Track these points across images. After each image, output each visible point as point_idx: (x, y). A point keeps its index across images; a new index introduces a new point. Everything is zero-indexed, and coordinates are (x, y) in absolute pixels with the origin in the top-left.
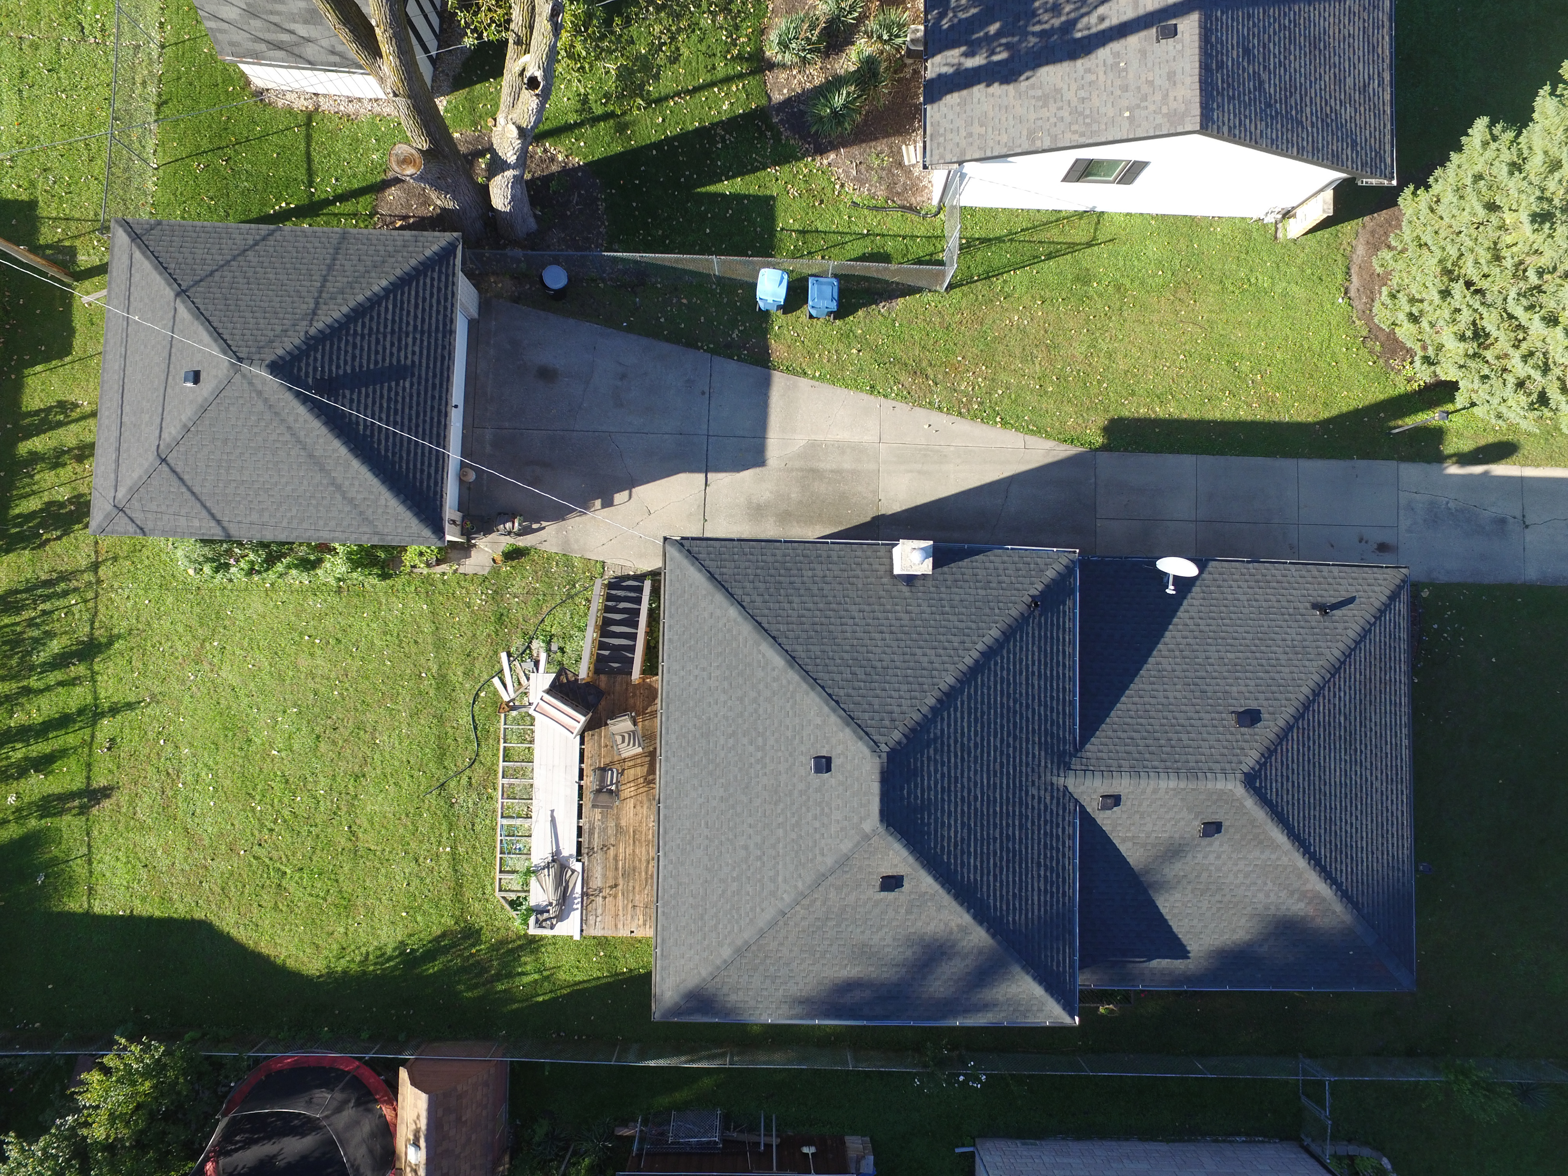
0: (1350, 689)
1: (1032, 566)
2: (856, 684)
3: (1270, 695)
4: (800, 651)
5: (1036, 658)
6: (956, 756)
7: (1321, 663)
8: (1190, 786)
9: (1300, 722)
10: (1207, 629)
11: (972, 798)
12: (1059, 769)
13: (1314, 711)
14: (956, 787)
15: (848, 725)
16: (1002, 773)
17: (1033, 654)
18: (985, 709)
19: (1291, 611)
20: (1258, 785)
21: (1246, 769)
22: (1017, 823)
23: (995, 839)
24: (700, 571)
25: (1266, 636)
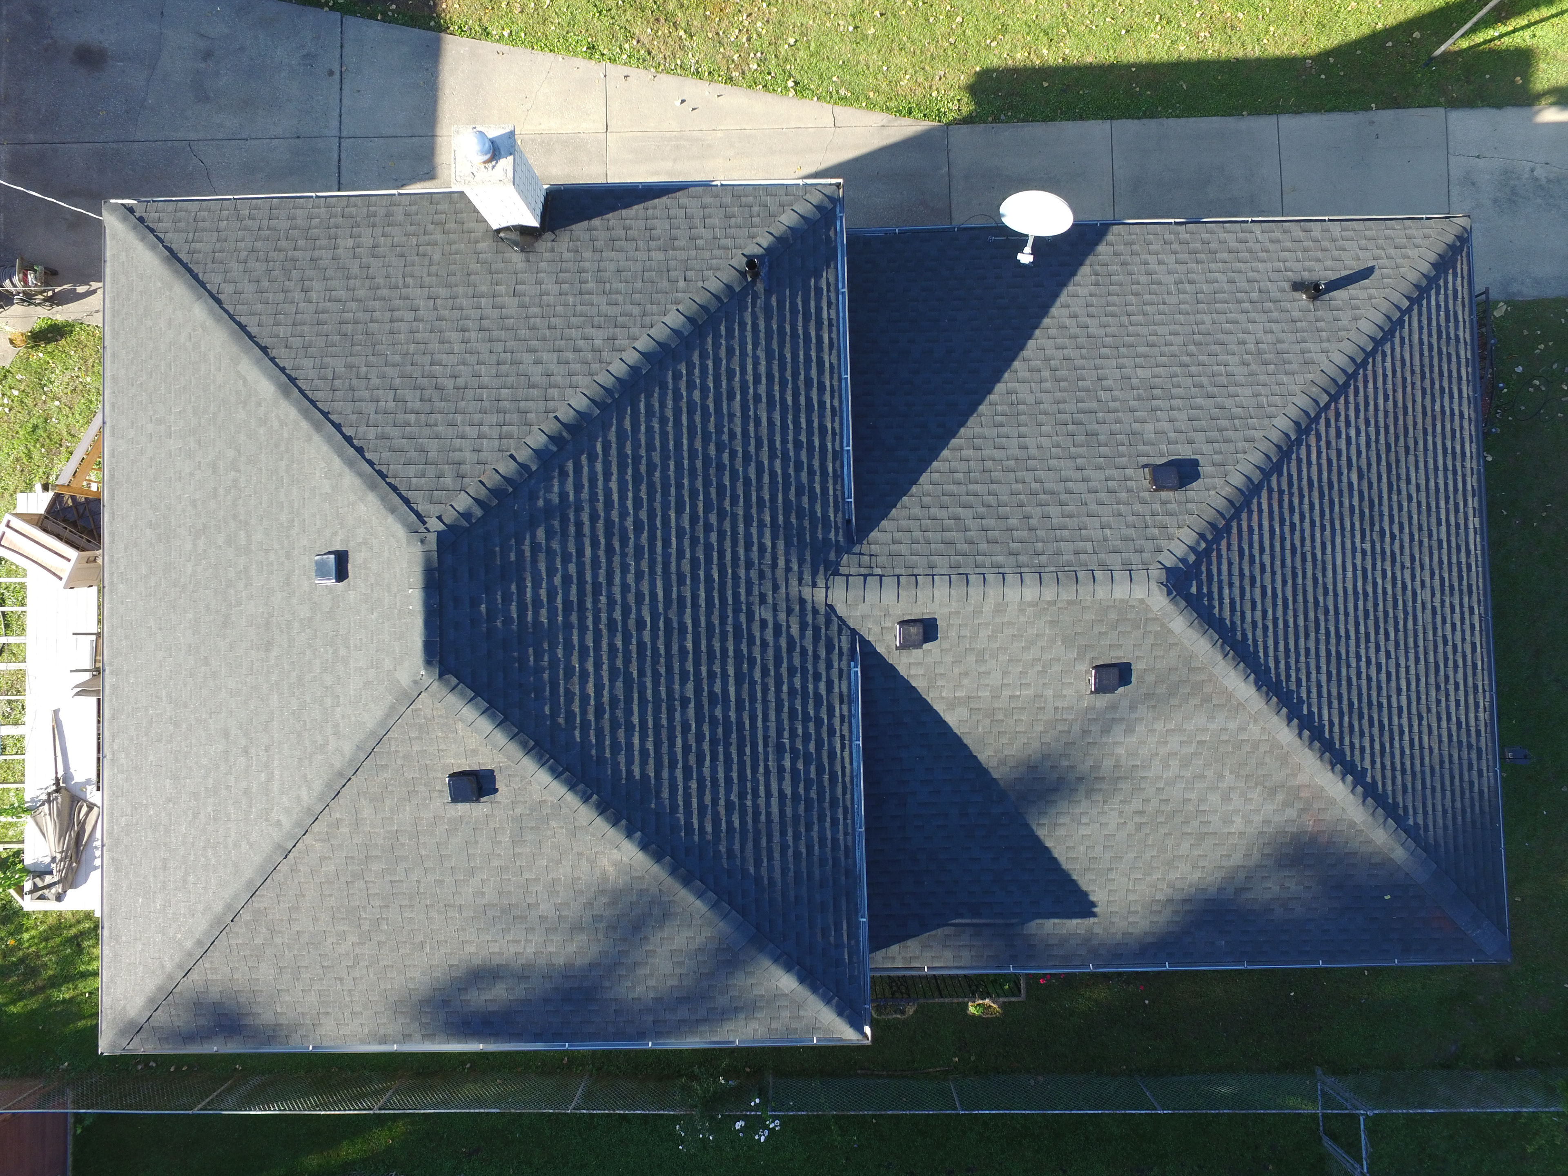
0: (1367, 423)
1: (755, 209)
2: (401, 417)
3: (1215, 434)
4: (307, 370)
5: (762, 369)
6: (595, 544)
7: (1310, 377)
8: (1064, 596)
9: (1274, 479)
10: (1101, 332)
11: (632, 623)
12: (814, 574)
13: (1299, 460)
14: (596, 602)
15: (373, 487)
16: (695, 578)
17: (756, 364)
18: (657, 459)
19: (1255, 295)
20: (1194, 590)
21: (1169, 561)
22: (731, 671)
23: (685, 702)
24: (153, 248)
25: (1209, 339)
